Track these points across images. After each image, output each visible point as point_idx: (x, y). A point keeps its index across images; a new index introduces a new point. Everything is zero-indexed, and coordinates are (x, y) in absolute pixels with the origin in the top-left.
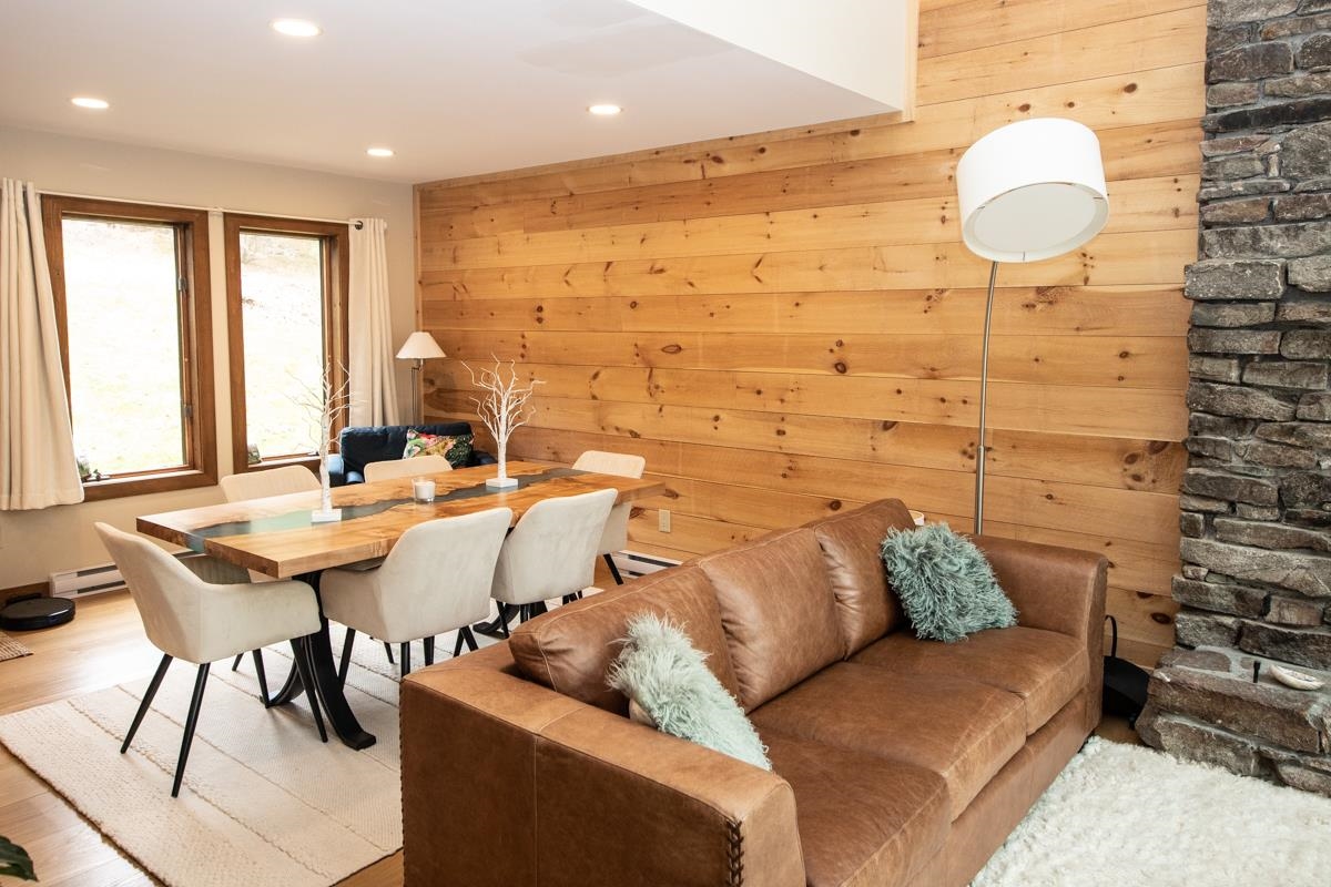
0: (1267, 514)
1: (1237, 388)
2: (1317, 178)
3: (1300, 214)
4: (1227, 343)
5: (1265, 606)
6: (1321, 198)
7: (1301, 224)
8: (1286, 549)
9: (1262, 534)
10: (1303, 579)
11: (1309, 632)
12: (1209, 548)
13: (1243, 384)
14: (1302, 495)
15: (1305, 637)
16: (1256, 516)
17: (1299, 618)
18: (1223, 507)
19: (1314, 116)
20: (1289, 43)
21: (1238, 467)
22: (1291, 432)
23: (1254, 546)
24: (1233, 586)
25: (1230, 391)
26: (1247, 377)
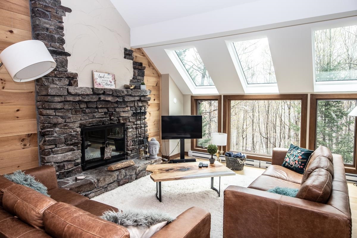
0: (63, 145)
1: (55, 117)
2: (63, 69)
3: (61, 76)
4: (54, 106)
5: (64, 166)
6: (64, 73)
7: (61, 79)
8: (67, 152)
9: (63, 150)
10: (71, 157)
11: (72, 169)
12: (53, 157)
13: (56, 115)
14: (69, 139)
15: (72, 170)
16: (61, 146)
17: (71, 166)
18: (54, 146)
19: (61, 54)
20: (56, 36)
21: (57, 136)
22: (65, 125)
23: (62, 153)
24: (57, 165)
25: (54, 118)
26: (57, 114)
